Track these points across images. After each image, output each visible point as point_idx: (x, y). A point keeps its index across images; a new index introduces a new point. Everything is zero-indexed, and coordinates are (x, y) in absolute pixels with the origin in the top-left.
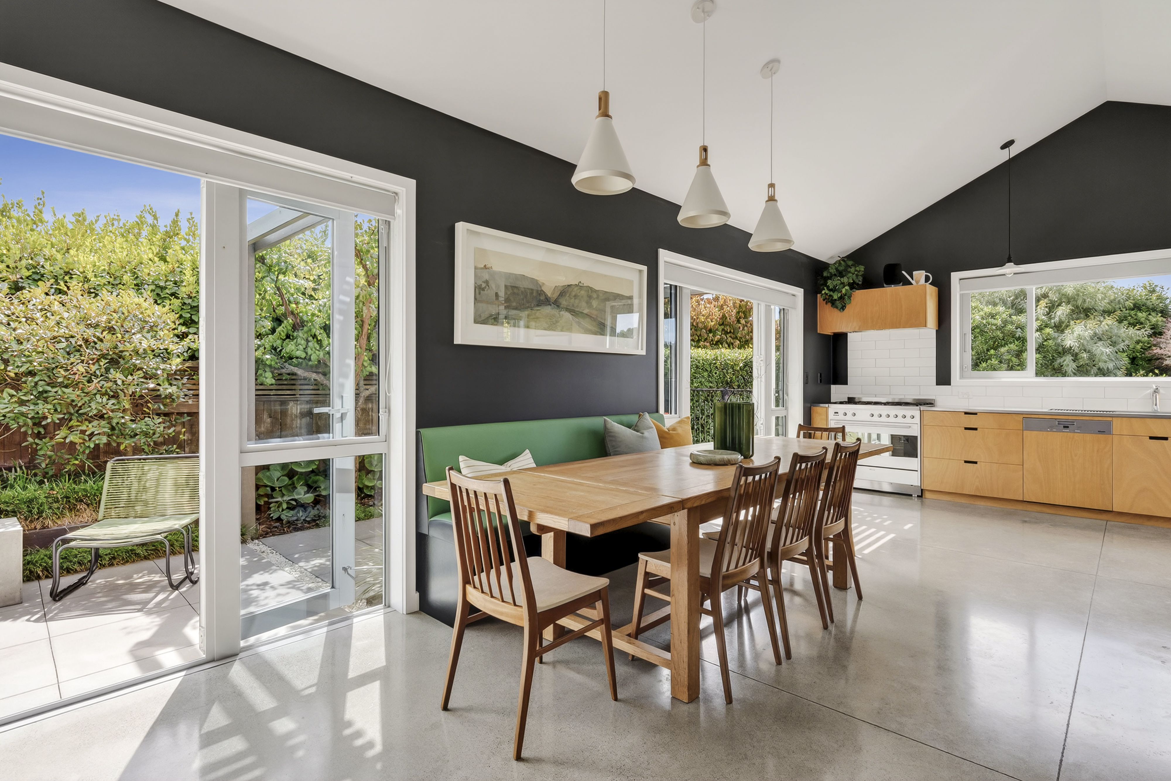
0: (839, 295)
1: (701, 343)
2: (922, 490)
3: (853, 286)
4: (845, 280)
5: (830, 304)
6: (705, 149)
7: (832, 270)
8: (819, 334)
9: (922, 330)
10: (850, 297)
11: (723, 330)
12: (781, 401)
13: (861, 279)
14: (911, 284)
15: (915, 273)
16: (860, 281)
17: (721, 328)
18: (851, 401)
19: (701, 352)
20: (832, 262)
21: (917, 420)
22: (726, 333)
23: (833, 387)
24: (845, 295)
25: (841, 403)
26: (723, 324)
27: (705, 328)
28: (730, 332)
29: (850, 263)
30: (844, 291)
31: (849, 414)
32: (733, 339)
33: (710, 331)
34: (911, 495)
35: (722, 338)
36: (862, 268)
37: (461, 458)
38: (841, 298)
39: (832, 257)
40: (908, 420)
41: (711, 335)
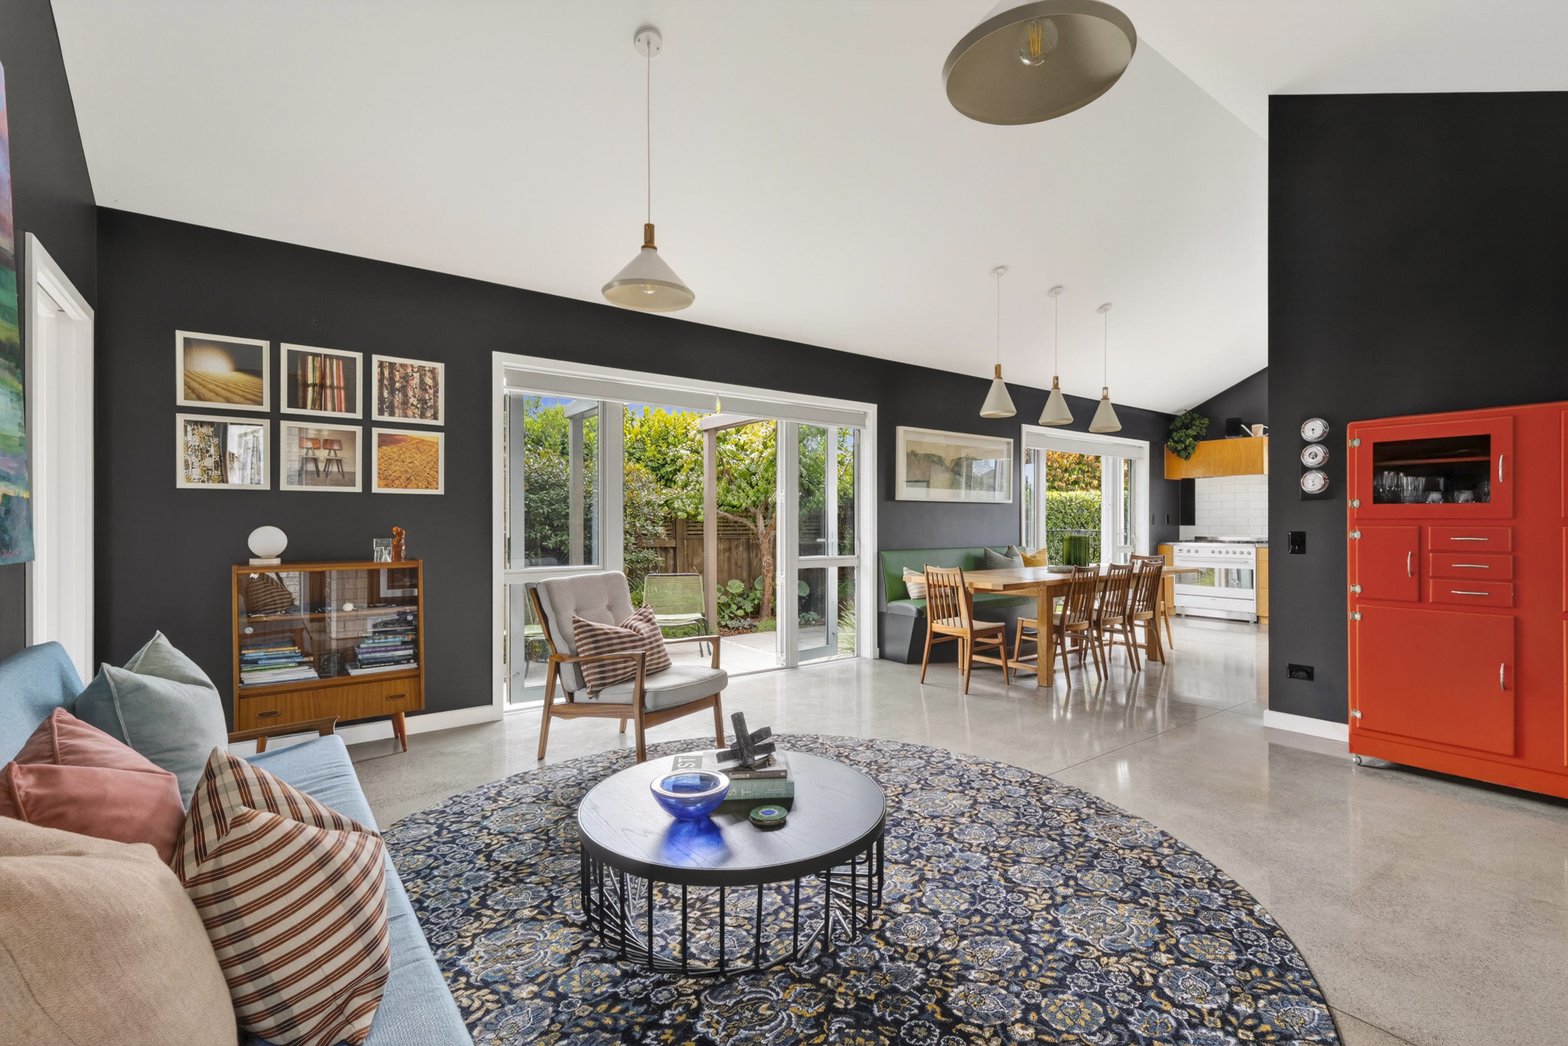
0: (1183, 446)
1: (1056, 484)
2: (1258, 617)
3: (1197, 438)
4: (1190, 432)
5: (1175, 455)
6: (1057, 378)
7: (1178, 424)
8: (1167, 480)
9: (1259, 476)
10: (1194, 448)
11: (1080, 469)
12: (1129, 540)
13: (1204, 430)
14: (1250, 436)
15: (1253, 426)
16: (1204, 432)
17: (1077, 467)
18: (1198, 539)
19: (1055, 494)
20: (1180, 414)
21: (1253, 555)
22: (1083, 472)
23: (1182, 528)
24: (1189, 446)
25: (1190, 541)
26: (1079, 463)
27: (1060, 467)
28: (1088, 472)
29: (1196, 416)
30: (1187, 443)
31: (1192, 551)
32: (1091, 478)
33: (1066, 470)
34: (1248, 622)
35: (1078, 478)
36: (1206, 421)
37: (904, 568)
38: (1186, 448)
39: (1179, 411)
40: (1245, 556)
41: (1066, 475)
